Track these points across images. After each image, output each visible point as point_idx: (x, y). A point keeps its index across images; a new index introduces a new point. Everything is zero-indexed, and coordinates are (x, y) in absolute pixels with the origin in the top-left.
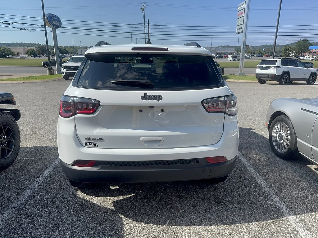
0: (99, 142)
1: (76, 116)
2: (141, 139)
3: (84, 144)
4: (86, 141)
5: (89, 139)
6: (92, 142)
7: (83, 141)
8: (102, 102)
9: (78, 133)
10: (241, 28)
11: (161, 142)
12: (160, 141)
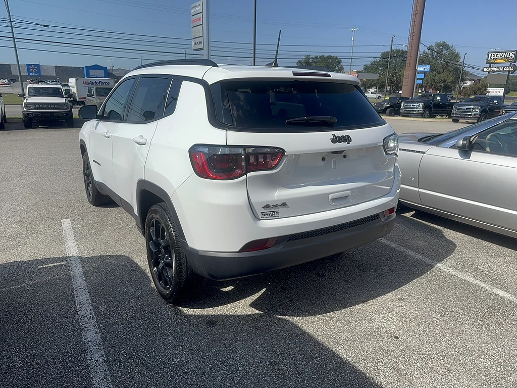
0: (281, 210)
1: (249, 175)
2: (330, 197)
3: (260, 216)
4: (263, 210)
5: (267, 206)
6: (272, 210)
7: (259, 211)
8: (288, 150)
9: (252, 201)
10: (200, 43)
11: (348, 198)
12: (346, 197)
